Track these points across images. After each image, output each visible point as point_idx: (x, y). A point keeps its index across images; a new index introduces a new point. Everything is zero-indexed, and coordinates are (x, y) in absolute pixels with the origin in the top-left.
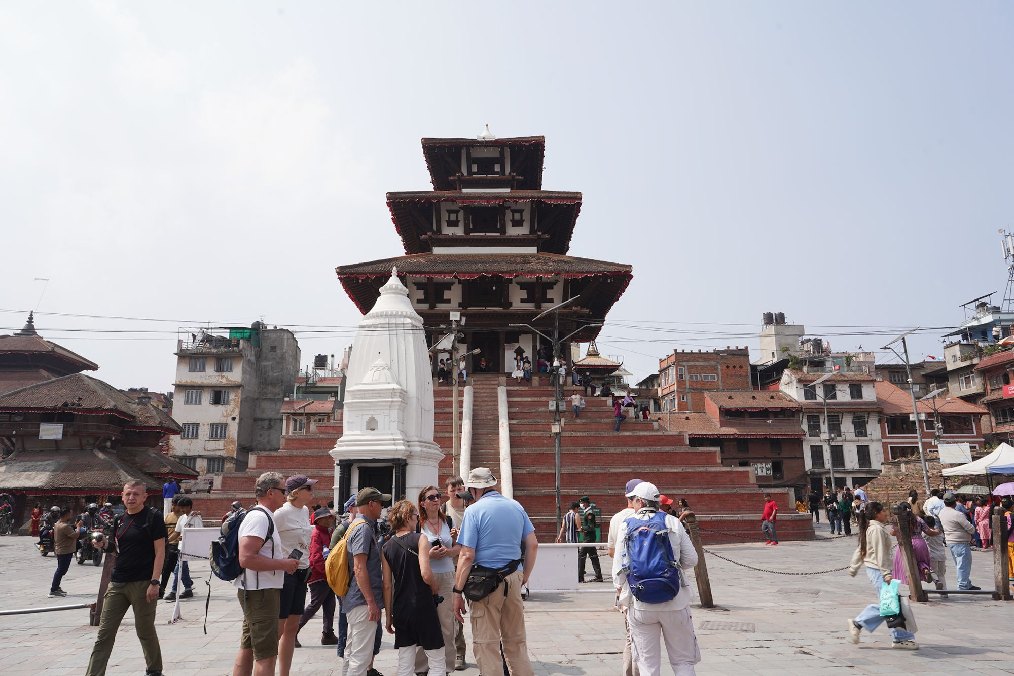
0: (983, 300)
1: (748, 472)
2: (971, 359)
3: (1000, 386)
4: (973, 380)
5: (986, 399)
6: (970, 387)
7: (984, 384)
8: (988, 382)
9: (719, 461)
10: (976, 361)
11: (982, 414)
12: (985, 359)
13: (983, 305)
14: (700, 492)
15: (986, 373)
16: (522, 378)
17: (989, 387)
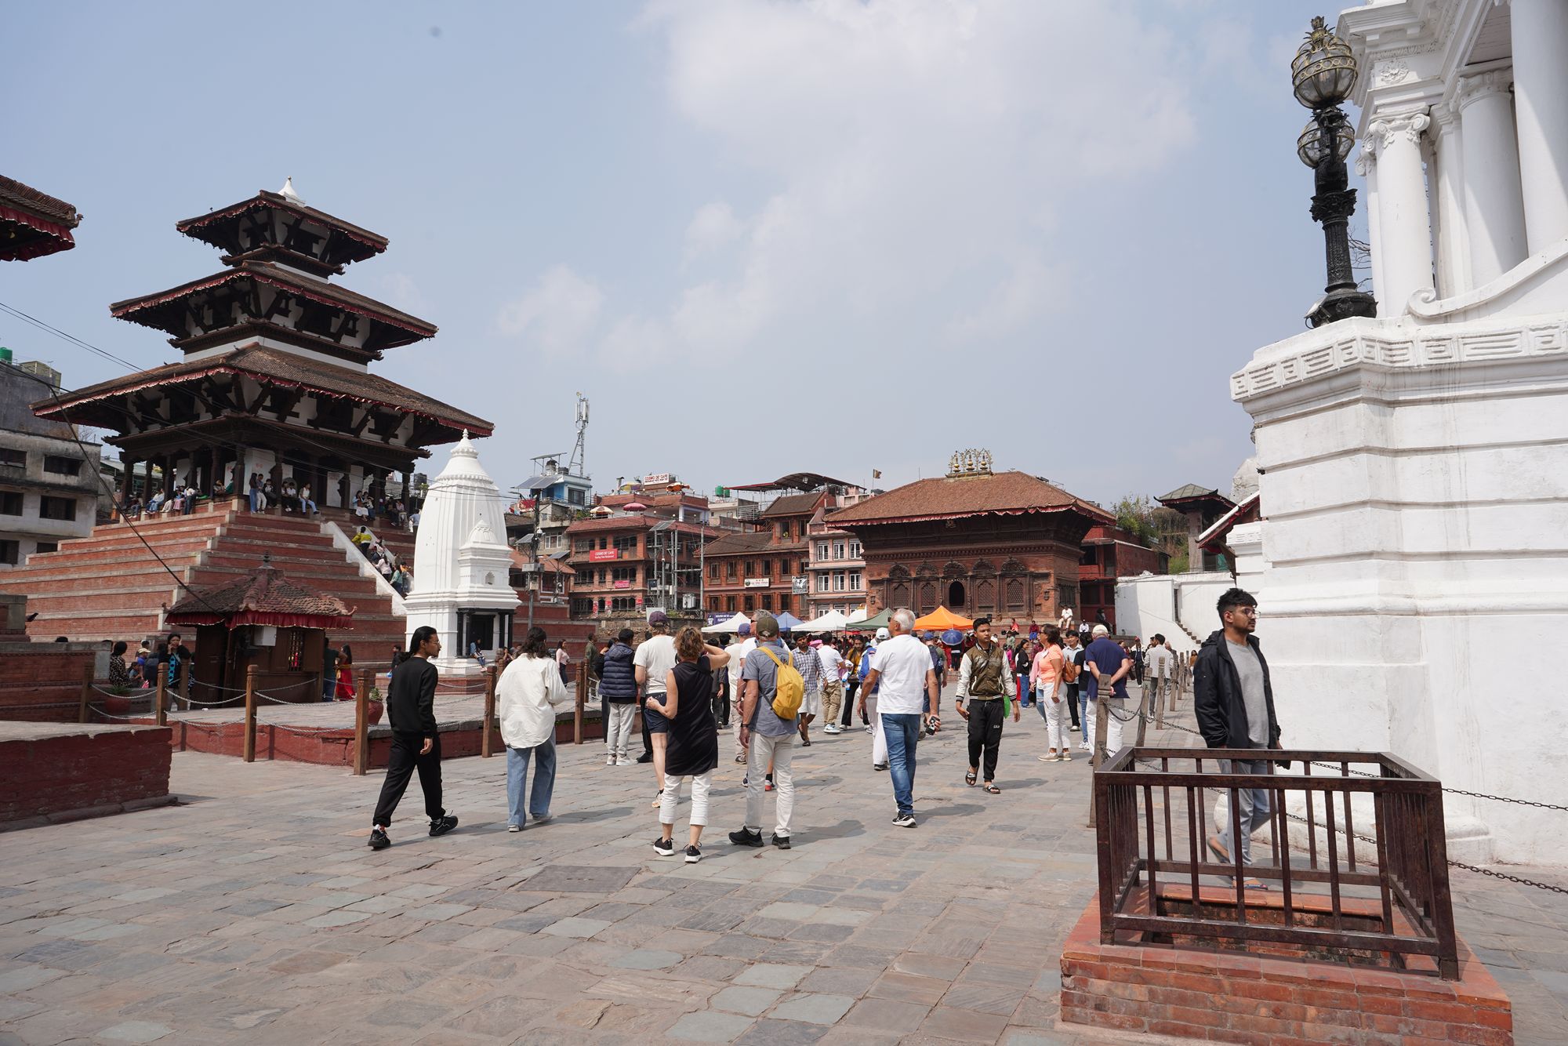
0: (554, 458)
1: (594, 626)
2: (562, 520)
3: (585, 549)
4: (560, 540)
5: (571, 560)
6: (555, 546)
7: (570, 546)
8: (574, 544)
9: (568, 616)
10: (566, 523)
11: (570, 574)
12: (575, 523)
13: (552, 463)
14: (580, 641)
15: (575, 537)
16: (367, 517)
17: (574, 549)
